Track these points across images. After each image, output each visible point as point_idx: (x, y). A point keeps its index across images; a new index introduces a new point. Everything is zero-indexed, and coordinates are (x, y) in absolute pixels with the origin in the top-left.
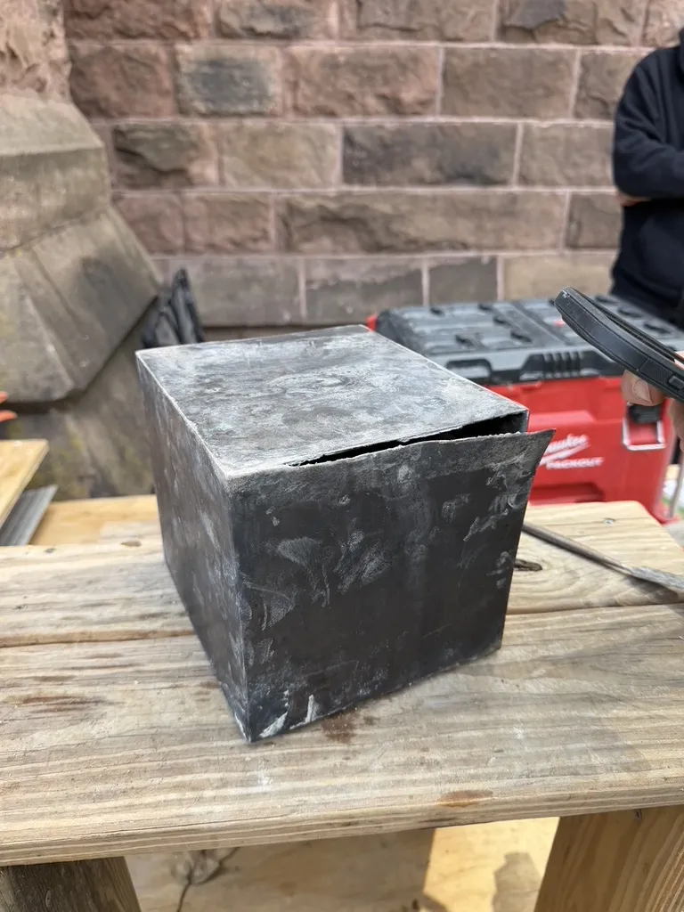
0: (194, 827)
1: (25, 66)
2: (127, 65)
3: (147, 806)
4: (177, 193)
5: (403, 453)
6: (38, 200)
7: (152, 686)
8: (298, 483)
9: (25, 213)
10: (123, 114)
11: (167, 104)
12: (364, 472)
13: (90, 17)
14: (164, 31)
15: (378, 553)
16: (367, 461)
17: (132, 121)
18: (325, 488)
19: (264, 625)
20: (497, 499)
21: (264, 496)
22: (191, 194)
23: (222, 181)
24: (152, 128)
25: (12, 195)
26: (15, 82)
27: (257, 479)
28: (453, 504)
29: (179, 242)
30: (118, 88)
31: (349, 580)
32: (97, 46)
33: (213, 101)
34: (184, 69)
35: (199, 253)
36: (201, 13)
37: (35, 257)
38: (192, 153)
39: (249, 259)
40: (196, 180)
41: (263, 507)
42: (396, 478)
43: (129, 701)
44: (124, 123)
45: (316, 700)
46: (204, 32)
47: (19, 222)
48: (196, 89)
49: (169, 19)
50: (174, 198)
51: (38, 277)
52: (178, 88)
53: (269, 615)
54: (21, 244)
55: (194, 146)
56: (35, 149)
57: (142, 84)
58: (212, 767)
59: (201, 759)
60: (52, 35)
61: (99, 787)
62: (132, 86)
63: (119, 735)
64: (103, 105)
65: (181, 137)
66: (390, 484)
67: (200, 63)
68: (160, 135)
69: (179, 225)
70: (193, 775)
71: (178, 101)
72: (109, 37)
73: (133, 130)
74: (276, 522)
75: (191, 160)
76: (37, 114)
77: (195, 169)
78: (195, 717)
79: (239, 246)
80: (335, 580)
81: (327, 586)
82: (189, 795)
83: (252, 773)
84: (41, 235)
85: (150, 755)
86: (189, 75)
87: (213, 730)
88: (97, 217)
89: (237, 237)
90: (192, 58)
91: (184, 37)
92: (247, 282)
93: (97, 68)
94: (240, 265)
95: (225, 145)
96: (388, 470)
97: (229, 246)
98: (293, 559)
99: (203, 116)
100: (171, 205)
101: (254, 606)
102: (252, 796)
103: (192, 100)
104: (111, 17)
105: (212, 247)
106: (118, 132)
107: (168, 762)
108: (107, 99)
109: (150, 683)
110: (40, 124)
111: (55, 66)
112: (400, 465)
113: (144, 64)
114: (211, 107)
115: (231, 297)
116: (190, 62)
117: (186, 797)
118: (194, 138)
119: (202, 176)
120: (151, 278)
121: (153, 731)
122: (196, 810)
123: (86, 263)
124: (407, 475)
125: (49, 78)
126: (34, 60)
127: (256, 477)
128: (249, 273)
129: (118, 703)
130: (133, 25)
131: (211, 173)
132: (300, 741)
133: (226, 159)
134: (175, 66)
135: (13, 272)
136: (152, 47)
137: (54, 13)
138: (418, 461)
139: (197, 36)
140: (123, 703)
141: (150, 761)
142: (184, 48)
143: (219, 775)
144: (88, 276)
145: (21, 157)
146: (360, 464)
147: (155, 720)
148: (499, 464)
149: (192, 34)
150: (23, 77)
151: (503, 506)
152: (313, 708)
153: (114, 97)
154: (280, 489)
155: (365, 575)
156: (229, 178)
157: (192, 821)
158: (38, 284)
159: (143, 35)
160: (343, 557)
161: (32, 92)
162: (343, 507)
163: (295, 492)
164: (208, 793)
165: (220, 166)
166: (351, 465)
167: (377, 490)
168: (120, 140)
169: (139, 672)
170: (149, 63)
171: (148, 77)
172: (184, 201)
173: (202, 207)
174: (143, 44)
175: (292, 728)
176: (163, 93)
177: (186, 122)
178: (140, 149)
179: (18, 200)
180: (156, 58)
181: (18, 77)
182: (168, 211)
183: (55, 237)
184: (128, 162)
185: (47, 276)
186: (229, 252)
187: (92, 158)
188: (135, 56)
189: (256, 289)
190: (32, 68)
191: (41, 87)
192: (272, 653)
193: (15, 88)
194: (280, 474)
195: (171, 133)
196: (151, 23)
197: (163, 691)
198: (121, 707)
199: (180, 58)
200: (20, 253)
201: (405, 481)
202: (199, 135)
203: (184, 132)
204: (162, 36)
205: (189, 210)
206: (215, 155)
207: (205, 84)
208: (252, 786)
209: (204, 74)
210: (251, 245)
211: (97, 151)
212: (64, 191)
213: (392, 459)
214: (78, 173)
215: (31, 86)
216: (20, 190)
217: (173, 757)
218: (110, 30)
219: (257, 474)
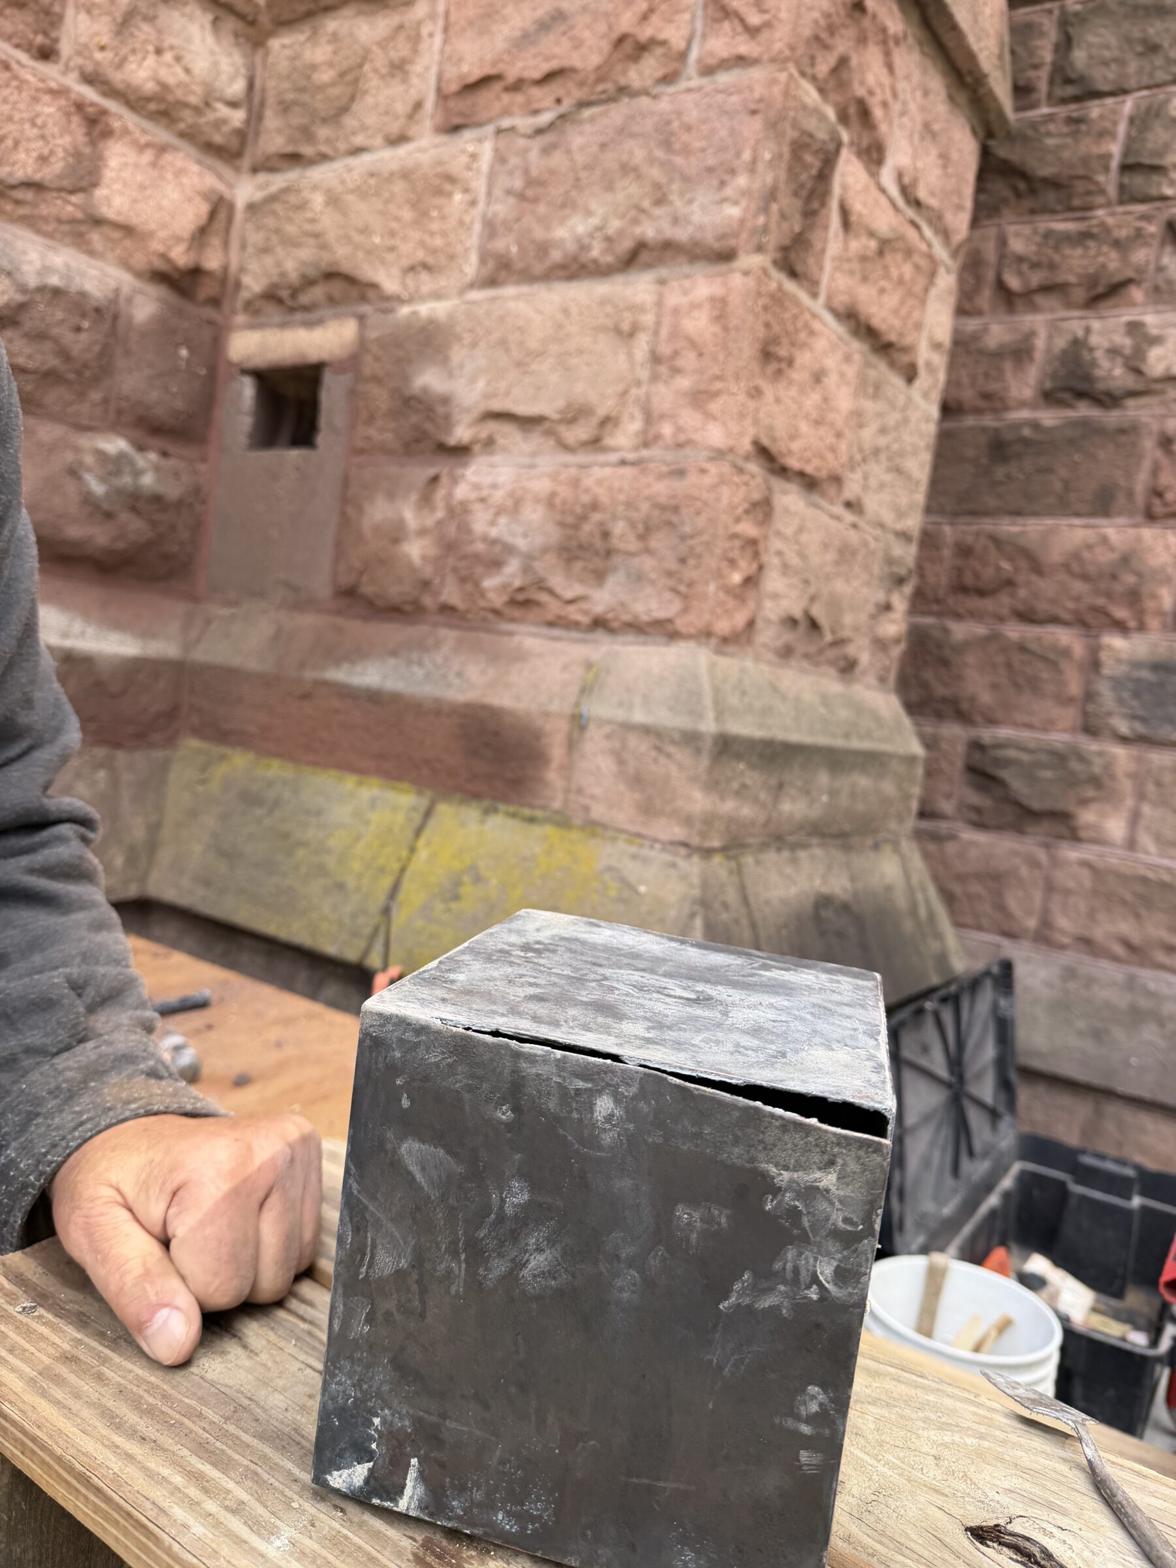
0: (157, 1530)
1: (829, 637)
2: (1017, 658)
3: (145, 1469)
4: (1047, 846)
5: (606, 1073)
6: (776, 799)
7: (302, 1357)
8: (443, 1053)
9: (746, 811)
10: (992, 721)
11: (1069, 716)
12: (538, 1075)
13: (981, 593)
14: (1089, 618)
15: (551, 1242)
16: (545, 1060)
17: (1004, 732)
18: (478, 1078)
19: (363, 1270)
20: (791, 1254)
21: (398, 1054)
22: (1071, 853)
23: (1131, 844)
24: (1032, 745)
25: (735, 785)
26: (807, 656)
27: (395, 1025)
28: (697, 1215)
29: (1032, 923)
30: (995, 687)
31: (499, 1267)
32: (980, 630)
33: (1144, 720)
34: (1106, 671)
35: (1062, 947)
36: (1154, 596)
37: (739, 871)
38: (1090, 792)
39: (1149, 978)
40: (1083, 834)
41: (393, 1069)
42: (592, 1113)
43: (264, 1357)
44: (987, 735)
45: (422, 1476)
46: (1154, 623)
47: (731, 820)
48: (1121, 701)
49: (1101, 601)
50: (1042, 856)
51: (732, 896)
52: (1090, 696)
53: (372, 1257)
54: (724, 849)
55: (1095, 781)
56: (795, 737)
57: (1034, 686)
58: (249, 1483)
59: (253, 1466)
60: (888, 607)
61: (132, 1418)
62: (1017, 686)
63: (212, 1384)
64: (965, 706)
65: (1075, 765)
66: (580, 1120)
67: (1136, 665)
68: (1044, 758)
69: (1038, 897)
70: (222, 1476)
71: (1085, 714)
72: (1001, 619)
73: (999, 746)
74: (405, 1103)
75: (1084, 802)
76: (825, 700)
77: (1087, 817)
78: (303, 1420)
79: (1136, 952)
80: (477, 1254)
81: (463, 1257)
82: (193, 1492)
83: (278, 1523)
84: (764, 846)
85: (212, 1423)
86: (1111, 678)
87: (302, 1447)
88: (876, 847)
89: (1136, 938)
90: (1124, 656)
91: (1121, 627)
92: (1136, 1017)
93: (971, 659)
94: (1131, 984)
95: (1150, 788)
96: (578, 1092)
97: (1119, 950)
98: (419, 1176)
99: (1124, 740)
100: (1034, 864)
101: (357, 1230)
102: (246, 1547)
103: (1109, 714)
104: (1013, 595)
105: (1087, 943)
106: (977, 746)
107: (218, 1444)
108: (972, 699)
109: (306, 1353)
110: (822, 710)
111: (881, 644)
112: (600, 1092)
113: (1044, 659)
114: (1140, 728)
115: (1098, 1035)
116: (1119, 661)
117: (186, 1491)
118: (1097, 770)
119: (1095, 827)
120: (942, 959)
121: (246, 1402)
122: (179, 1512)
123: (824, 902)
124: (612, 1115)
125: (865, 658)
126: (846, 633)
127: (394, 1020)
128: (1143, 1003)
129: (251, 1351)
130: (1043, 607)
131: (1116, 827)
132: (376, 1535)
133: (1146, 809)
134: (1095, 664)
135: (696, 880)
136: (1064, 636)
137: (900, 581)
138: (632, 1099)
139: (1142, 627)
140: (256, 1354)
141: (204, 1429)
142: (1116, 643)
143: (244, 1496)
144: (817, 918)
145: (768, 744)
146: (531, 1059)
147: (262, 1394)
148: (786, 1175)
149: (1132, 624)
150: (821, 651)
151: (804, 1276)
152: (414, 1487)
153: (986, 698)
154: (421, 1052)
155: (525, 1272)
156: (1146, 840)
157: (163, 1521)
158: (725, 906)
159: (1055, 620)
160: (493, 1216)
161: (833, 672)
162: (500, 1122)
163: (437, 1064)
164: (211, 1506)
165: (1135, 818)
166: (517, 1055)
167: (557, 1119)
168: (977, 755)
169: (310, 1333)
170: (1054, 658)
171: (1045, 675)
172: (1055, 862)
173: (1085, 875)
174: (1052, 633)
175: (376, 1501)
176: (1065, 701)
177: (1091, 746)
178: (1005, 774)
179: (742, 792)
180: (1066, 653)
181: (812, 649)
182: (1024, 871)
183: (786, 854)
184: (980, 788)
185: (745, 901)
186: (1115, 959)
187: (895, 766)
188: (1034, 647)
189: (1149, 1033)
190: (839, 643)
191: (848, 668)
192: (367, 1329)
193: (805, 664)
194: (422, 1029)
195: (1059, 758)
196: (1070, 605)
197: (309, 1370)
198: (251, 1358)
199: (1104, 656)
200: (717, 859)
201: (608, 1126)
202: (1108, 766)
203: (1082, 758)
204: (1084, 624)
205: (1061, 878)
206: (1130, 802)
207: (1137, 695)
208: (259, 1535)
209: (1138, 681)
210: (1161, 957)
211: (911, 760)
212: (825, 798)
213: (585, 1074)
214: (864, 782)
215: (832, 663)
216: (748, 782)
217: (230, 1442)
218: (1005, 611)
219: (397, 1016)
